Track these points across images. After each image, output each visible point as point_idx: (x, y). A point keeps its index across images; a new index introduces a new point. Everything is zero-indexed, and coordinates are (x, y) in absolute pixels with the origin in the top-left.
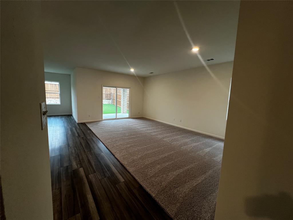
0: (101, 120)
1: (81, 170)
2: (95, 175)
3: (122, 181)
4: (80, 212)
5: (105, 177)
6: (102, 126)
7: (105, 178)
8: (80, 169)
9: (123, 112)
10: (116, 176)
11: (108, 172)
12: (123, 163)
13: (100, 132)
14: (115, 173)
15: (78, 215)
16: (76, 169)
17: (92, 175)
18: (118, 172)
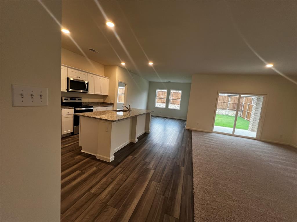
0: (211, 131)
1: (152, 172)
2: (157, 185)
3: (175, 216)
4: (118, 209)
5: (164, 195)
6: (206, 139)
7: (162, 196)
8: (152, 170)
9: (252, 130)
10: (174, 203)
11: (170, 191)
12: (195, 194)
13: (199, 144)
14: (177, 199)
15: (116, 210)
16: (150, 168)
17: (155, 183)
18: (180, 201)
